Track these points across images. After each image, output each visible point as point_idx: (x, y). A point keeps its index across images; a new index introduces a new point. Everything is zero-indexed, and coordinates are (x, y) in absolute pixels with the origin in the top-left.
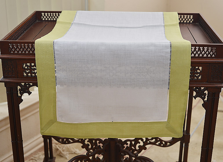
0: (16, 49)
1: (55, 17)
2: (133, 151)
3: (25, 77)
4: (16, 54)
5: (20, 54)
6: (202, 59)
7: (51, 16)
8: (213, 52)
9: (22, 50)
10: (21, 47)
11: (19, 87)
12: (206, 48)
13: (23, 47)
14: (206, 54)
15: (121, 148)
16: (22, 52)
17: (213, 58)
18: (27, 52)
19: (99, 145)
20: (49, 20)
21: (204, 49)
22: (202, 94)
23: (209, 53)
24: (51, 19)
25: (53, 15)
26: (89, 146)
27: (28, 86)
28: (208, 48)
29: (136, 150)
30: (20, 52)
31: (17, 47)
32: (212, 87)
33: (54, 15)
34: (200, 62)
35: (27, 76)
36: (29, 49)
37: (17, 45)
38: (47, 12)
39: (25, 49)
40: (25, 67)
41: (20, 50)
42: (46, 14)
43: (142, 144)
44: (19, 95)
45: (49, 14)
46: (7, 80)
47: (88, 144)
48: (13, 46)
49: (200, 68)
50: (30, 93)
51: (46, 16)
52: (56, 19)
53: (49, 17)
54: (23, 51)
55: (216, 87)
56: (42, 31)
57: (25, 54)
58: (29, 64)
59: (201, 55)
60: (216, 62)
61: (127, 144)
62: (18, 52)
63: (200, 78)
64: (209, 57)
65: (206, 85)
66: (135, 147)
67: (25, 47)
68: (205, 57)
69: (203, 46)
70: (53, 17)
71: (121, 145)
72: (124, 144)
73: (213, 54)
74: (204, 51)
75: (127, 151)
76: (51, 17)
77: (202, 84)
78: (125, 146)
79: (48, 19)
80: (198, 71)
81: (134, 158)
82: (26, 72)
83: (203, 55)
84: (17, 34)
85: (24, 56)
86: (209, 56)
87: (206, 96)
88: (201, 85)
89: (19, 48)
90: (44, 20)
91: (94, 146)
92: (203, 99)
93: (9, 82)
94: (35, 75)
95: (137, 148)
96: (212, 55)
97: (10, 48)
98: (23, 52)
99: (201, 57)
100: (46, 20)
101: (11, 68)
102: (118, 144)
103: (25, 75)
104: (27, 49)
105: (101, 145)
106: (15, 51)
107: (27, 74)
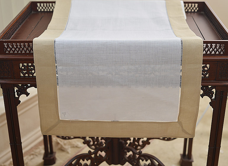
0: (11, 49)
1: (51, 8)
2: (137, 146)
3: (22, 78)
4: (12, 54)
5: (16, 54)
6: (210, 57)
7: (47, 6)
8: (221, 49)
9: (17, 49)
10: (17, 47)
11: (16, 89)
12: (214, 45)
13: (19, 46)
14: (214, 51)
15: (124, 145)
16: (18, 52)
17: (222, 55)
18: (23, 52)
19: (101, 142)
20: (46, 11)
21: (211, 46)
22: (210, 93)
23: (217, 50)
24: (47, 10)
25: (49, 5)
26: (91, 141)
27: (25, 87)
28: (216, 45)
29: (139, 145)
30: (16, 52)
31: (13, 47)
32: (221, 85)
33: (51, 6)
34: (207, 59)
35: (24, 76)
36: (25, 49)
37: (13, 44)
38: (43, 2)
39: (21, 49)
40: (22, 67)
41: (15, 49)
42: (42, 4)
43: (145, 139)
44: (16, 96)
45: (45, 4)
46: (3, 82)
47: (89, 140)
48: (8, 46)
49: (208, 66)
50: (27, 94)
51: (41, 7)
52: (53, 10)
53: (46, 8)
54: (19, 50)
55: (224, 85)
56: (38, 25)
57: (21, 54)
58: (26, 64)
59: (209, 52)
60: (224, 59)
61: (130, 140)
62: (14, 51)
63: (207, 76)
64: (217, 55)
65: (214, 84)
66: (138, 143)
67: (21, 47)
68: (213, 55)
69: (211, 43)
70: (50, 8)
71: (123, 142)
72: (127, 140)
73: (222, 50)
74: (212, 48)
75: (130, 147)
76: (47, 8)
77: (210, 83)
78: (128, 142)
79: (44, 10)
80: (206, 69)
81: (137, 156)
82: (23, 73)
83: (211, 52)
84: (11, 30)
85: (21, 56)
86: (217, 53)
87: (214, 95)
88: (208, 84)
89: (14, 48)
90: (39, 11)
91: (96, 143)
92: (211, 98)
93: (5, 83)
94: (33, 75)
95: (141, 143)
96: (221, 52)
97: (5, 48)
98: (20, 52)
99: (208, 54)
100: (42, 11)
101: (7, 68)
102: (121, 141)
103: (22, 75)
104: (23, 49)
105: (103, 141)
106: (10, 50)
107: (24, 74)
